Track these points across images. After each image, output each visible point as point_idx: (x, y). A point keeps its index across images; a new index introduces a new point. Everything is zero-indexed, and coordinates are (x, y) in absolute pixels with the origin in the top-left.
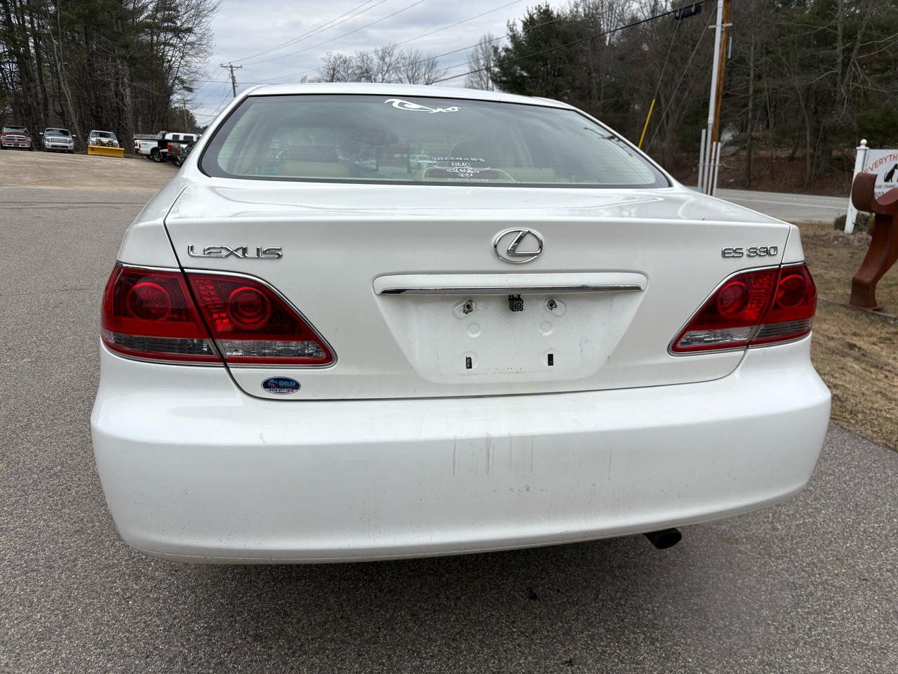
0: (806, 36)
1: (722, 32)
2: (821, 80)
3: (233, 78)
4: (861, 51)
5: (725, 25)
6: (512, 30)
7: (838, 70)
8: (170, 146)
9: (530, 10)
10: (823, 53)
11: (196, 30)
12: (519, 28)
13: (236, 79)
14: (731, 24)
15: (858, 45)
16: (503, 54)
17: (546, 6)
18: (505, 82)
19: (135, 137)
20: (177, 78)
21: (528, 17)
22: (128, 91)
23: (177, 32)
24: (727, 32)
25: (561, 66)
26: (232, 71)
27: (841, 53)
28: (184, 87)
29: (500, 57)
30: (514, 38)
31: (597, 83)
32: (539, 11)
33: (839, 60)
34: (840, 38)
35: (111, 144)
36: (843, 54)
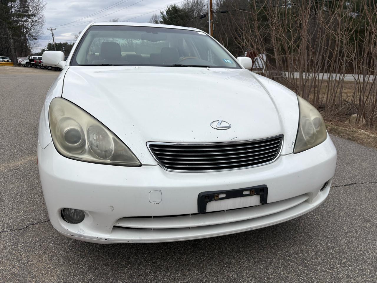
1: (211, 23)
3: (53, 34)
6: (162, 14)
8: (35, 61)
11: (37, 15)
12: (165, 13)
13: (54, 34)
14: (213, 21)
17: (174, 5)
19: (18, 58)
20: (30, 34)
21: (167, 9)
22: (12, 40)
23: (29, 16)
26: (52, 31)
28: (33, 38)
32: (172, 7)
35: (8, 61)
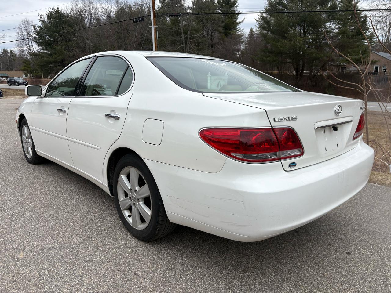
0: (171, 32)
1: (154, 29)
2: (179, 48)
4: (190, 38)
5: (155, 27)
6: (41, 18)
7: (183, 45)
9: (50, 9)
10: (178, 38)
14: (157, 26)
15: (189, 36)
16: (38, 29)
17: (57, 8)
18: (41, 43)
21: (49, 12)
24: (156, 29)
25: (70, 36)
27: (183, 39)
29: (37, 30)
30: (43, 22)
31: (88, 45)
32: (54, 11)
33: (184, 42)
34: (183, 33)
36: (185, 39)
